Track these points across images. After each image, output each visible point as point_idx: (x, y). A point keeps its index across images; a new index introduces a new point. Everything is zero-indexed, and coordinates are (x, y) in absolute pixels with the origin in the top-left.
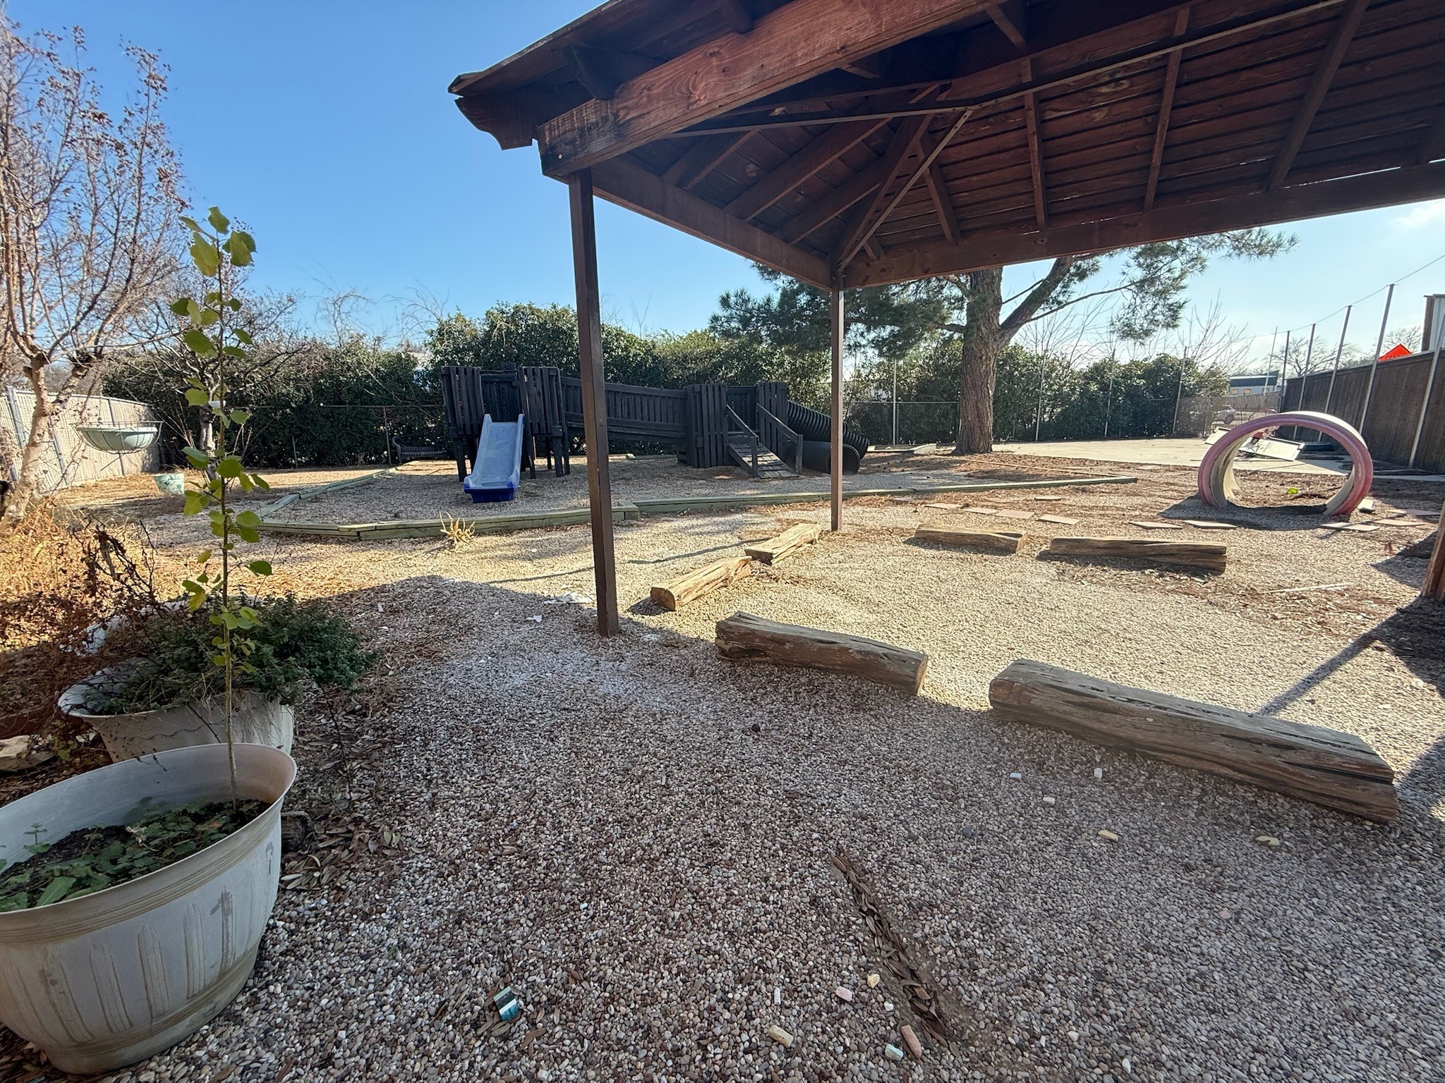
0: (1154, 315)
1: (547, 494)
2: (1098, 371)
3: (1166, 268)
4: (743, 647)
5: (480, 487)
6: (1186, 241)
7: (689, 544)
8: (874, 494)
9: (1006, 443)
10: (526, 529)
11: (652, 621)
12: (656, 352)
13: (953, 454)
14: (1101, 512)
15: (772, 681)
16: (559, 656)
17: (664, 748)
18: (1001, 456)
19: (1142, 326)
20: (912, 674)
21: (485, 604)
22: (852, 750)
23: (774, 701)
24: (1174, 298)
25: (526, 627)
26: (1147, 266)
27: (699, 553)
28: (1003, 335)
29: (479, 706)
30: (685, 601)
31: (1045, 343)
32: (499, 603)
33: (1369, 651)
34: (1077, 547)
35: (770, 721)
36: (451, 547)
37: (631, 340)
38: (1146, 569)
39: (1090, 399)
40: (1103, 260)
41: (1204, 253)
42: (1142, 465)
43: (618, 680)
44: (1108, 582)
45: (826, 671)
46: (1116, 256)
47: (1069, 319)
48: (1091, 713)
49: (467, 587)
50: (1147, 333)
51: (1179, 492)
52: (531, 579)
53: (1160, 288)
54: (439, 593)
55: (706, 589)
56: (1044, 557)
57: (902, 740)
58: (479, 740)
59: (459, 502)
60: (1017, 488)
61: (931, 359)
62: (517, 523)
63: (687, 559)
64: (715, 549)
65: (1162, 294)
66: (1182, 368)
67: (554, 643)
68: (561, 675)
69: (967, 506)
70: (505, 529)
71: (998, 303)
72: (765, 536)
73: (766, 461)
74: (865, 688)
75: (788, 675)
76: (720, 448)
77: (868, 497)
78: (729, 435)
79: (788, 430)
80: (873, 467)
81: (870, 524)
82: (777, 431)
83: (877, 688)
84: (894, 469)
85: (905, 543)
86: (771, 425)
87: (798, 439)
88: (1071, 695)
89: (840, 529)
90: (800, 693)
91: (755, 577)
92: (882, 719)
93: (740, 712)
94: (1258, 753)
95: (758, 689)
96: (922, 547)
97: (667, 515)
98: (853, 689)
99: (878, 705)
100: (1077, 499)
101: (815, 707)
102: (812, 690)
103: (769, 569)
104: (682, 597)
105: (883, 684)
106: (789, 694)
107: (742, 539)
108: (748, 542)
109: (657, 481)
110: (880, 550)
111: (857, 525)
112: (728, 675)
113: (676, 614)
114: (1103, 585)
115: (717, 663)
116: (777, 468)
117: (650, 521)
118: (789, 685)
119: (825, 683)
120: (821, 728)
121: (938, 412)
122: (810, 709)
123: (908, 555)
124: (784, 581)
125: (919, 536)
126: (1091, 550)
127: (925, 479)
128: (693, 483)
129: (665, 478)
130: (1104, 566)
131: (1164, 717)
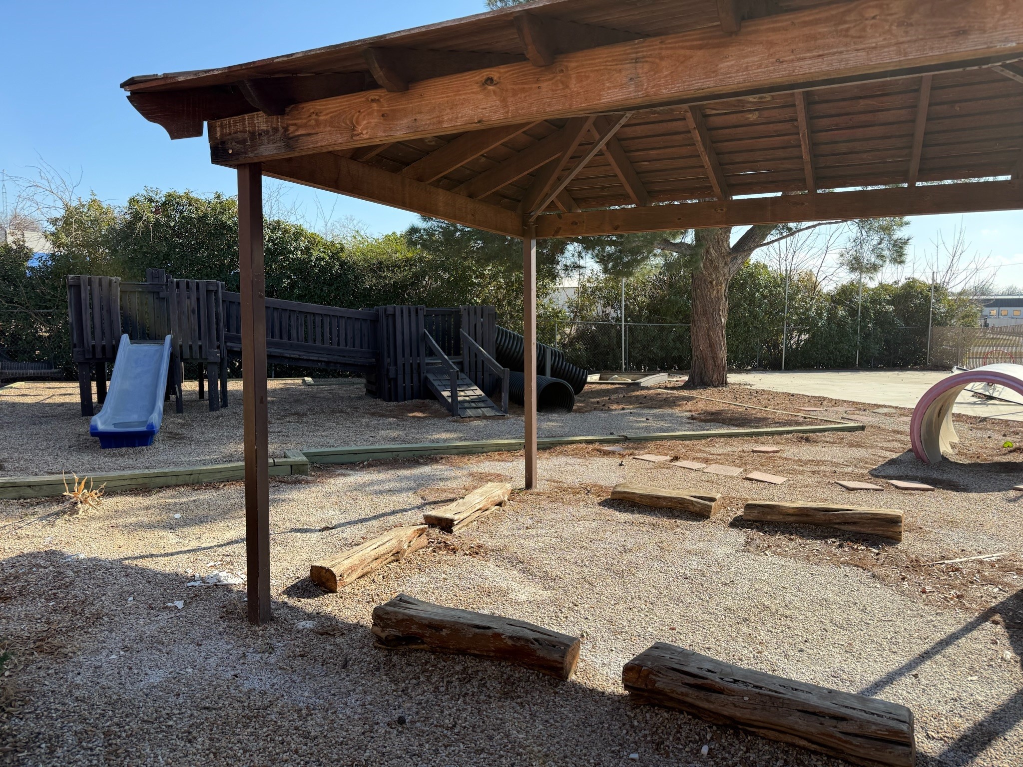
0: (881, 249)
1: (196, 436)
4: (401, 634)
5: (111, 428)
7: (365, 506)
8: (580, 442)
9: (749, 371)
10: (168, 487)
11: (309, 605)
12: (343, 255)
14: (815, 468)
15: (427, 671)
16: (202, 648)
17: (306, 745)
18: (738, 392)
19: (870, 260)
20: (559, 659)
21: (116, 586)
22: (491, 738)
23: (424, 691)
25: (165, 615)
27: (375, 518)
28: (735, 258)
29: (110, 708)
30: (348, 580)
31: (789, 261)
32: (133, 585)
33: (988, 624)
34: (768, 514)
35: (417, 713)
36: (73, 510)
37: (313, 241)
38: (830, 537)
42: (880, 406)
43: (265, 675)
44: (790, 553)
45: (480, 657)
49: (94, 566)
52: (172, 554)
54: (60, 573)
55: (374, 565)
56: (738, 523)
57: (541, 727)
58: (110, 745)
59: (82, 447)
60: (736, 435)
61: (664, 276)
62: (157, 480)
63: (359, 525)
64: (394, 513)
66: (932, 294)
67: (197, 633)
68: (203, 670)
69: (676, 459)
70: (142, 487)
72: (452, 496)
73: (468, 396)
74: (517, 675)
75: (443, 663)
76: (415, 379)
77: (575, 446)
78: (428, 364)
79: (494, 363)
80: (592, 403)
81: (570, 480)
82: (483, 361)
83: (528, 674)
84: (614, 407)
85: (600, 504)
86: (476, 355)
87: (504, 373)
88: (688, 677)
89: (536, 487)
90: (452, 682)
91: (431, 549)
92: (527, 706)
93: (388, 704)
94: (821, 724)
95: (411, 679)
96: (617, 510)
97: (344, 467)
98: (505, 676)
99: (527, 692)
100: (797, 451)
101: (464, 696)
102: (465, 679)
103: (448, 537)
104: (345, 576)
105: (534, 670)
106: (441, 684)
107: (425, 500)
108: (430, 503)
109: (337, 418)
110: (573, 513)
111: (554, 481)
112: (382, 665)
113: (337, 596)
114: (785, 556)
115: (372, 652)
116: (480, 405)
117: (322, 476)
118: (443, 674)
119: (478, 671)
120: (466, 718)
121: (672, 336)
122: (459, 699)
123: (600, 520)
124: (462, 553)
125: (615, 497)
126: (781, 517)
127: (643, 422)
128: (381, 422)
129: (348, 414)
130: (792, 534)
131: (757, 695)
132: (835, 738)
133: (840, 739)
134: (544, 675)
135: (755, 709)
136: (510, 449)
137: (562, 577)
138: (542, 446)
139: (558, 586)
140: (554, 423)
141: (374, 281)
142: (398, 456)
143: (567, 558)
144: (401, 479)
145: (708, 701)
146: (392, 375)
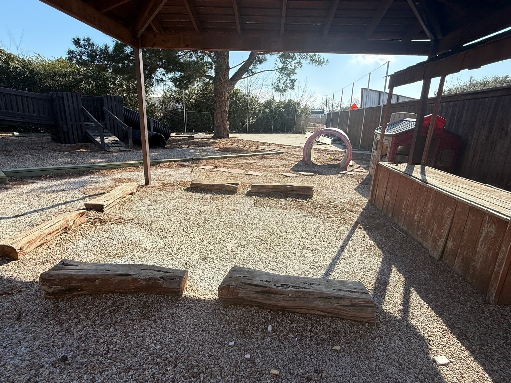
0: (287, 83)
2: (269, 104)
3: (289, 64)
4: (64, 289)
6: (296, 54)
7: (46, 200)
8: (171, 161)
9: (235, 133)
13: (212, 138)
14: (271, 169)
15: (86, 309)
18: (233, 140)
19: (282, 87)
22: (136, 355)
23: (84, 327)
24: (293, 77)
26: (283, 62)
27: (52, 207)
28: (231, 84)
30: (27, 250)
31: (248, 89)
33: (357, 229)
34: (261, 189)
35: (78, 347)
37: (10, 57)
38: (287, 197)
39: (266, 115)
40: (268, 56)
41: (302, 61)
42: (285, 145)
44: (273, 205)
46: (273, 56)
47: (257, 80)
48: (265, 296)
50: (284, 90)
51: (297, 158)
53: (288, 72)
55: (48, 238)
56: (249, 194)
57: (170, 336)
60: (238, 157)
61: (201, 91)
63: (41, 212)
64: (65, 203)
65: (289, 75)
66: (296, 106)
69: (216, 167)
71: (228, 69)
72: (103, 191)
73: (111, 141)
74: (150, 300)
75: (98, 301)
76: (80, 132)
77: (169, 163)
78: (85, 124)
79: (123, 124)
80: (174, 145)
81: (168, 180)
82: (117, 124)
83: (157, 298)
84: (184, 146)
85: (185, 190)
86: (113, 120)
87: (129, 129)
88: (257, 287)
89: (151, 184)
90: (105, 315)
91: (90, 223)
92: (159, 321)
93: (54, 345)
94: (331, 303)
95: (73, 319)
96: (194, 193)
97: (33, 178)
98: (142, 303)
99: (158, 311)
100: (262, 162)
101: (114, 324)
102: (114, 310)
103: (101, 215)
104: (25, 248)
105: (161, 295)
106: (97, 318)
107: (86, 195)
108: (89, 196)
109: (33, 153)
110: (172, 196)
111: (160, 181)
112: (50, 312)
113: (18, 262)
114: (272, 207)
115: (43, 302)
116: (117, 145)
117: (17, 184)
118: (98, 310)
119: (124, 302)
120: (116, 342)
121: (205, 117)
122: (110, 327)
123: (186, 198)
124: (110, 223)
125: (192, 186)
126: (267, 190)
127: (198, 152)
128: (60, 154)
129: (40, 150)
130: (272, 197)
131: (295, 292)
132: (338, 309)
133: (340, 310)
134: (168, 296)
135: (296, 300)
136: (135, 165)
137: (171, 231)
138: (152, 164)
139: (169, 236)
140: (156, 153)
141: (52, 82)
142: (69, 171)
143: (172, 220)
144: (70, 183)
145: (269, 300)
146: (65, 130)
